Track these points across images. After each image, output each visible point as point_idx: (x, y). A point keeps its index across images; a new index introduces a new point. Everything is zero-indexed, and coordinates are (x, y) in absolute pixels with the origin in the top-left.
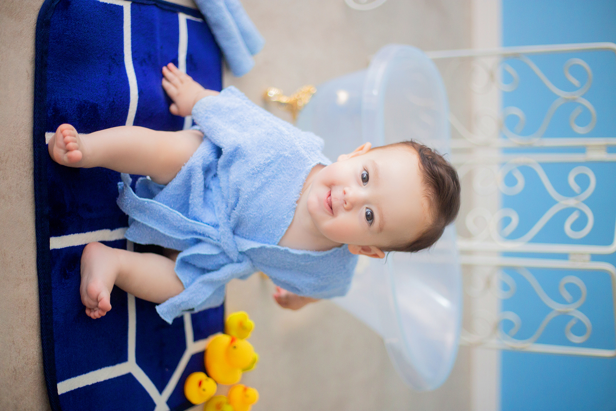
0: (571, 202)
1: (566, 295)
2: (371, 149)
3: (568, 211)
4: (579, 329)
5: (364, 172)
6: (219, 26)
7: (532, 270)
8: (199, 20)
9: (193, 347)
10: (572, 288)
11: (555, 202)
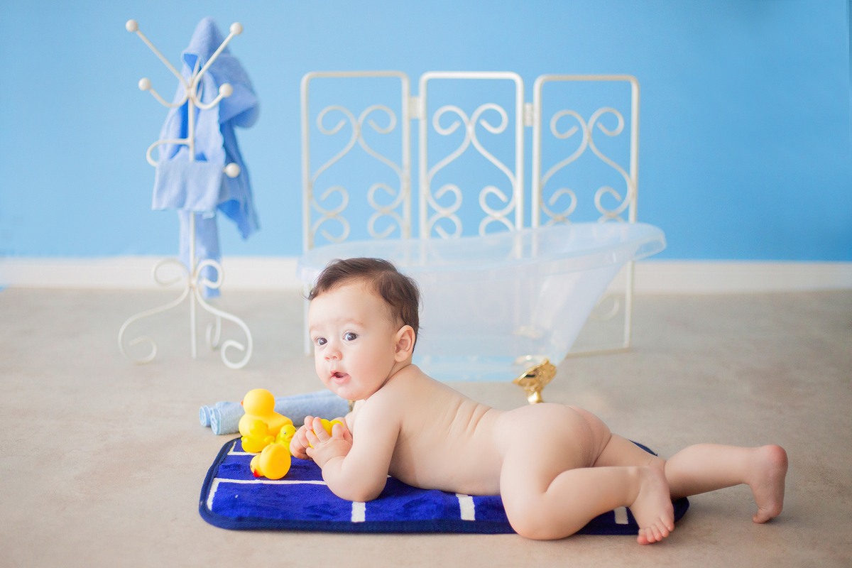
0: (470, 129)
1: (572, 131)
3: (479, 130)
4: (609, 121)
7: (543, 170)
10: (564, 125)
11: (471, 145)
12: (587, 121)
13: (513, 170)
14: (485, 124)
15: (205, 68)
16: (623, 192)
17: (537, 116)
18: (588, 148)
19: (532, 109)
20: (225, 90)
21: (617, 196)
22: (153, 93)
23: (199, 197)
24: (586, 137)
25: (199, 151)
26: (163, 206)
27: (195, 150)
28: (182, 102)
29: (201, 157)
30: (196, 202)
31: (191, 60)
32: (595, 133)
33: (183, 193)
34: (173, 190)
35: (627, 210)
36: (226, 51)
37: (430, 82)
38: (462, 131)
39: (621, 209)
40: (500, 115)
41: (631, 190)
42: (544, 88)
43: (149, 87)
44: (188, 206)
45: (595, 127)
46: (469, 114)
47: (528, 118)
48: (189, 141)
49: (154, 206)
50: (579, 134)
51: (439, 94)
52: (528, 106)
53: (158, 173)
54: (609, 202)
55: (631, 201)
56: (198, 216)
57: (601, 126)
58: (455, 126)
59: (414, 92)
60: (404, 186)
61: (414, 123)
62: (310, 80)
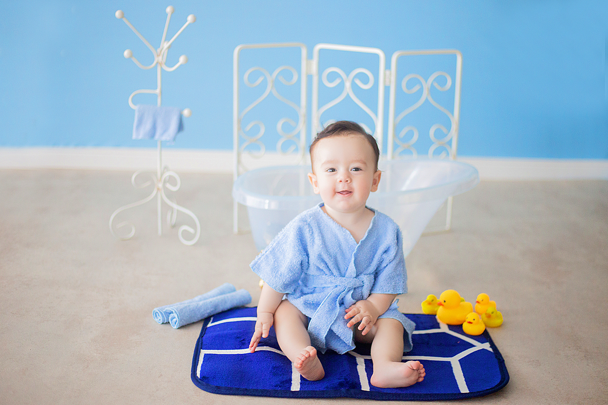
0: (348, 84)
1: (416, 88)
2: (314, 173)
3: (354, 86)
4: (441, 81)
5: (329, 171)
6: (216, 306)
7: (396, 114)
8: (212, 319)
9: (444, 329)
10: (410, 85)
11: (348, 95)
12: (426, 82)
13: (376, 113)
14: (358, 82)
16: (449, 127)
17: (393, 79)
18: (427, 99)
19: (390, 74)
20: (182, 59)
21: (444, 130)
22: (134, 60)
23: (165, 131)
24: (425, 92)
26: (141, 137)
28: (154, 64)
30: (162, 134)
32: (432, 90)
33: (154, 128)
34: (147, 126)
35: (451, 140)
37: (321, 51)
38: (342, 86)
39: (447, 139)
40: (368, 76)
41: (454, 126)
42: (399, 60)
43: (132, 55)
44: (157, 137)
45: (432, 84)
46: (348, 75)
47: (387, 80)
48: (158, 91)
49: (134, 137)
50: (421, 91)
51: (326, 58)
52: (388, 72)
53: (136, 114)
54: (439, 135)
55: (454, 134)
57: (436, 85)
58: (338, 81)
59: (310, 56)
60: (302, 120)
61: (310, 78)
62: (240, 52)
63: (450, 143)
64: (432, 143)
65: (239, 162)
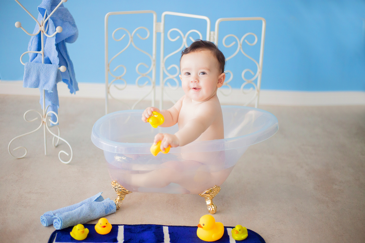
0: (185, 40)
1: (233, 44)
12: (240, 40)
14: (191, 38)
15: (49, 16)
16: (255, 71)
17: (216, 37)
18: (240, 51)
19: (214, 34)
20: (58, 29)
21: (252, 73)
22: (22, 29)
24: (239, 46)
25: (46, 57)
27: (44, 56)
28: (38, 32)
29: (48, 61)
30: (44, 85)
31: (42, 11)
32: (244, 45)
34: (33, 78)
35: (256, 79)
36: (62, 5)
37: (166, 16)
38: (181, 40)
39: (254, 78)
40: (199, 35)
41: (259, 70)
42: (220, 24)
43: (20, 26)
44: (40, 86)
45: (244, 41)
46: (185, 34)
47: (212, 38)
48: (41, 52)
50: (236, 46)
51: (170, 22)
52: (212, 33)
53: (25, 69)
54: (248, 76)
55: (258, 75)
56: (46, 91)
57: (246, 41)
58: (178, 37)
59: (159, 20)
60: (153, 63)
61: (158, 34)
62: (109, 16)
63: (256, 81)
64: (243, 82)
65: (108, 92)
